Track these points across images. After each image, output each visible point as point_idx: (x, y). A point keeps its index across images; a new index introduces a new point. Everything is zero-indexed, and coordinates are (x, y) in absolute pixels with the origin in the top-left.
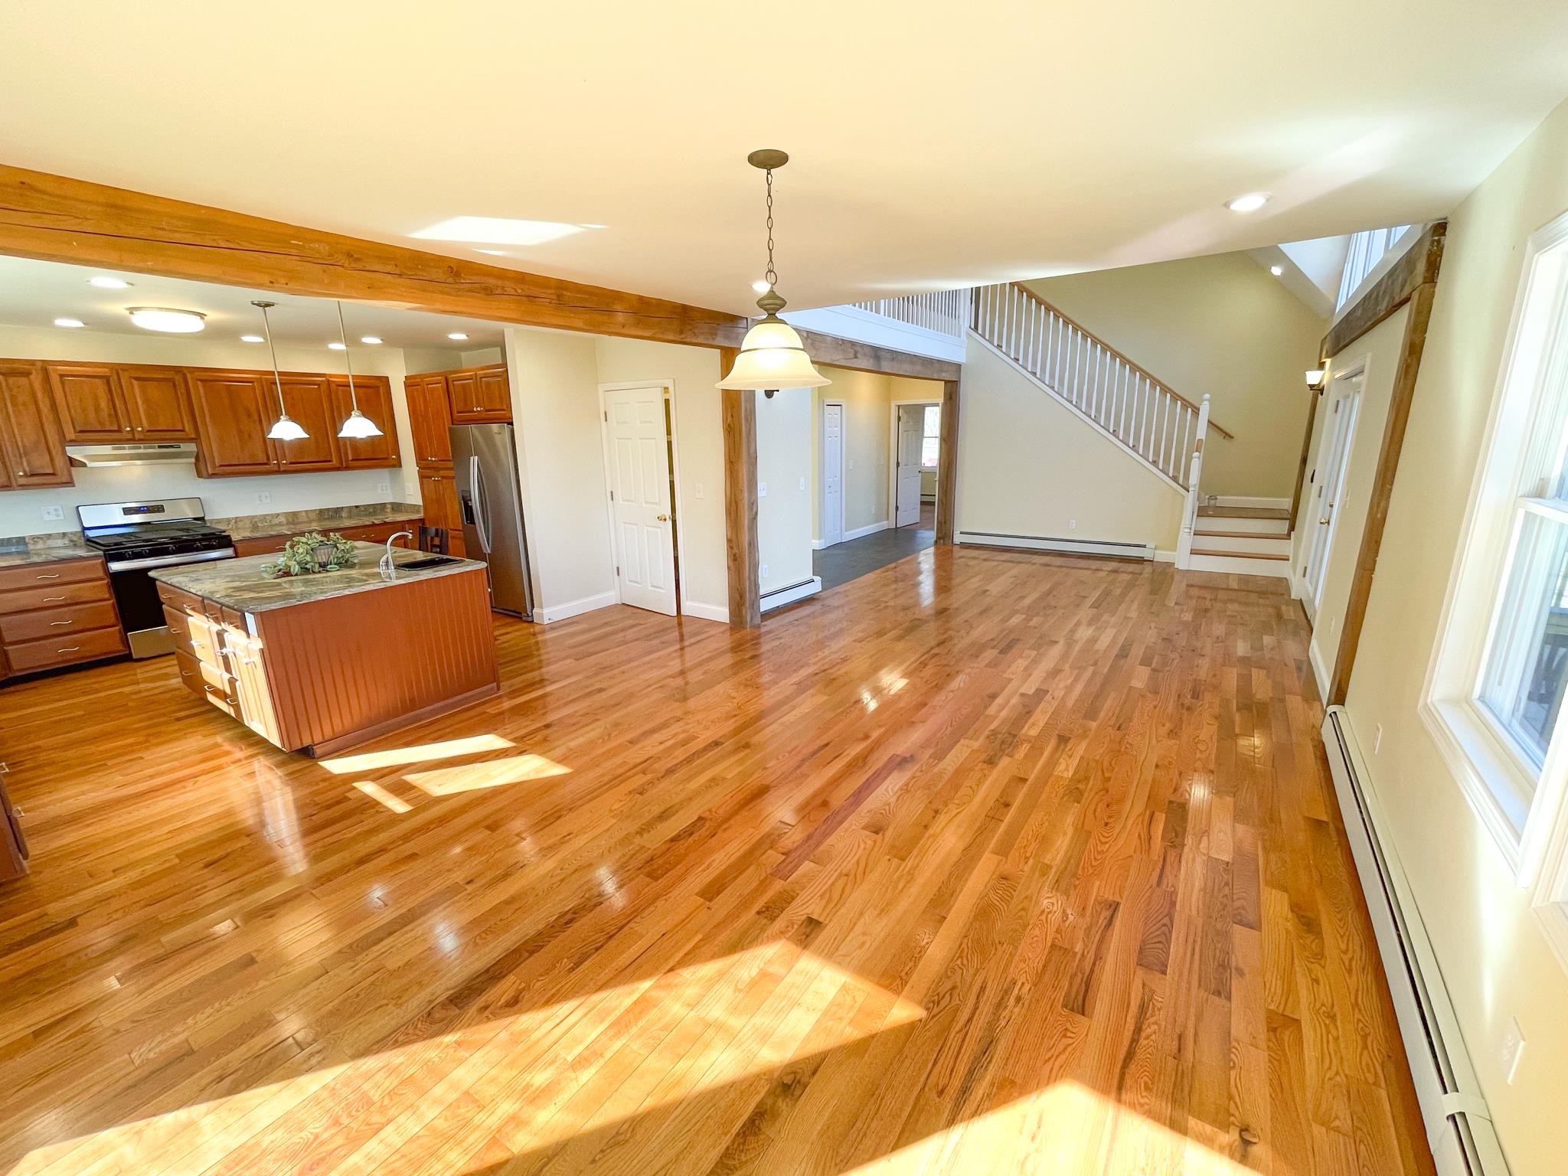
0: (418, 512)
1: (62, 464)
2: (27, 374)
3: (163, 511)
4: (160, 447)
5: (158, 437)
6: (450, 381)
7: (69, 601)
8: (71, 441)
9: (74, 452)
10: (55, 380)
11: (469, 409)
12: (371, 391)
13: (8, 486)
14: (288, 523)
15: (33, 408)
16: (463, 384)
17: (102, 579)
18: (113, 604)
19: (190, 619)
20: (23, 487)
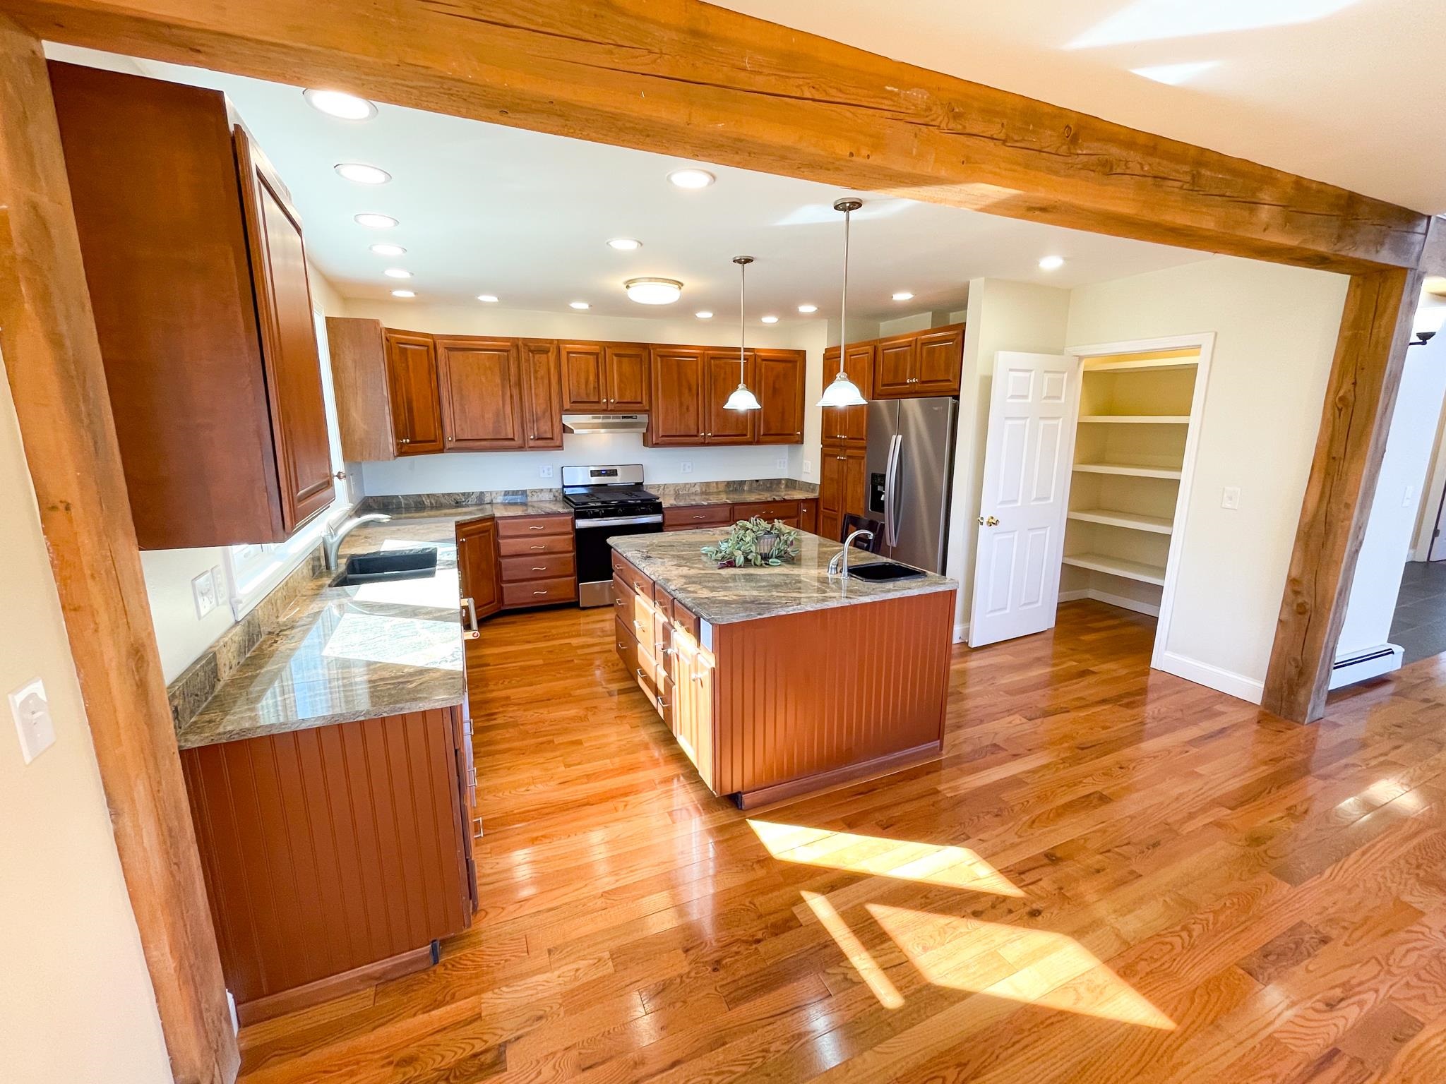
0: (813, 491)
1: (558, 430)
2: (546, 352)
3: (616, 475)
4: (623, 417)
5: (623, 408)
6: (880, 350)
7: (546, 551)
8: (566, 410)
9: (568, 420)
10: (564, 354)
11: (900, 381)
12: (790, 365)
13: (522, 447)
14: (702, 493)
15: (546, 381)
16: (896, 353)
17: (570, 534)
18: (574, 556)
19: (637, 597)
20: (532, 448)
